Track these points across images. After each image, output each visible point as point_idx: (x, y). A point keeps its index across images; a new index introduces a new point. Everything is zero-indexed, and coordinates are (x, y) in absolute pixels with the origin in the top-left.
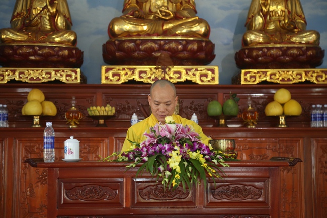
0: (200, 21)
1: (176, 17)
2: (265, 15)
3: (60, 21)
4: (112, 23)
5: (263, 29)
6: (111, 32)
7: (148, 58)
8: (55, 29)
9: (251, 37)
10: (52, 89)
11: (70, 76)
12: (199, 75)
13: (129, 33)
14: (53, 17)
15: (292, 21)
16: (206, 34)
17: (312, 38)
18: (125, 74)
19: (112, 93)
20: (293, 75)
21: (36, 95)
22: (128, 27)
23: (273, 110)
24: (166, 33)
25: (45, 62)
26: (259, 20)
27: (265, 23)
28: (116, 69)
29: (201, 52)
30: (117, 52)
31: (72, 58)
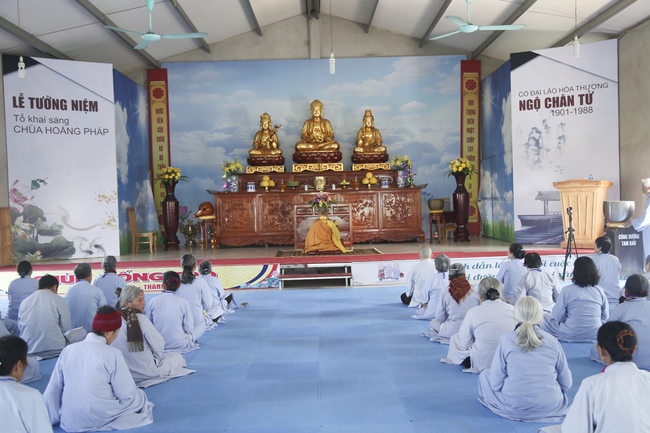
0: (335, 143)
1: (325, 141)
2: (363, 140)
3: (274, 145)
4: (297, 145)
7: (313, 161)
8: (272, 148)
9: (357, 150)
10: (272, 175)
11: (280, 169)
12: (339, 167)
13: (304, 149)
14: (271, 143)
15: (376, 142)
16: (338, 149)
17: (383, 149)
18: (302, 168)
19: (297, 176)
20: (375, 166)
21: (266, 178)
22: (304, 146)
23: (366, 181)
24: (320, 149)
25: (270, 163)
26: (361, 142)
27: (364, 143)
28: (299, 165)
29: (336, 157)
30: (299, 158)
31: (280, 161)
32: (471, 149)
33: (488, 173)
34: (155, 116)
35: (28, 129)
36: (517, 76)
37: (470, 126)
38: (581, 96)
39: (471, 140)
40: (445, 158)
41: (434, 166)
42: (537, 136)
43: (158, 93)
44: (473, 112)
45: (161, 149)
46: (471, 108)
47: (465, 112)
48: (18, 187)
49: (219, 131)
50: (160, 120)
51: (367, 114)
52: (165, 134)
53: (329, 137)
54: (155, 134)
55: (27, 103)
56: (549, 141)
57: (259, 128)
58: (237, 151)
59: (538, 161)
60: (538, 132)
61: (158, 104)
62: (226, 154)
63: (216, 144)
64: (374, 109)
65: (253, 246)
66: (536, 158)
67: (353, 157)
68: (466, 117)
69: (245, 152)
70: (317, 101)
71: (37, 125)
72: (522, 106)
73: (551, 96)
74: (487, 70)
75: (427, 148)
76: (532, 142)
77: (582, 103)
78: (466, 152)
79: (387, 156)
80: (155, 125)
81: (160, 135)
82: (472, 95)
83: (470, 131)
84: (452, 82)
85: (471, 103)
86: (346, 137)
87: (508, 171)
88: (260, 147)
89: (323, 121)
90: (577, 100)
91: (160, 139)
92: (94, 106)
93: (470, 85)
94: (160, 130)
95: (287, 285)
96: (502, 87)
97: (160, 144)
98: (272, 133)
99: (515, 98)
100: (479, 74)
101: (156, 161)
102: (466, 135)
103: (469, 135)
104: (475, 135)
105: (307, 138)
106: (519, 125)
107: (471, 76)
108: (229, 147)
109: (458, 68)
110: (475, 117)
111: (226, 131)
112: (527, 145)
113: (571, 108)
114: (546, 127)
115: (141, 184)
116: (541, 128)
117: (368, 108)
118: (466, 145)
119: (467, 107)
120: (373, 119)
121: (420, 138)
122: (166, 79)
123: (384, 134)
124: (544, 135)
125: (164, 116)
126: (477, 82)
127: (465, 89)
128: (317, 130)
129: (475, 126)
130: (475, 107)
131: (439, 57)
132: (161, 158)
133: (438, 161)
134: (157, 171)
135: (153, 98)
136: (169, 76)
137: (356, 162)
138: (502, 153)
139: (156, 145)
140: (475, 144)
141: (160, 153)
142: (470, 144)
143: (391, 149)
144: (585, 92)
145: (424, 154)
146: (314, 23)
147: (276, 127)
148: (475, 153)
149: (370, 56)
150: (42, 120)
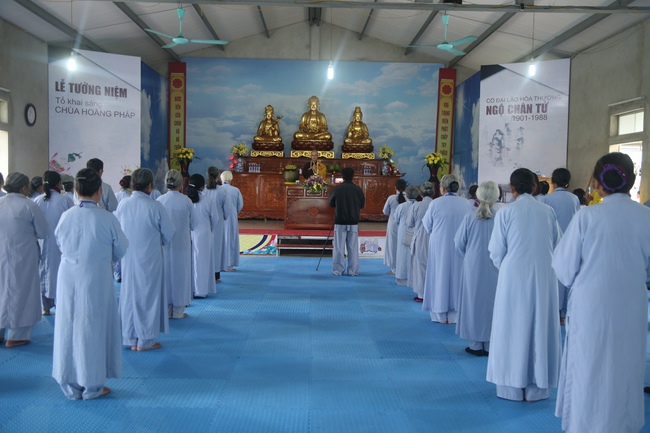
0: (328, 134)
1: (319, 132)
2: (352, 132)
3: (276, 133)
4: (295, 134)
5: (352, 138)
6: (295, 137)
7: (308, 148)
8: (274, 136)
9: (347, 141)
11: (280, 154)
12: (330, 155)
13: (301, 138)
15: (363, 135)
16: (331, 139)
17: (369, 141)
18: (299, 154)
19: (294, 161)
20: (361, 155)
22: (301, 135)
24: (315, 138)
25: (271, 148)
26: (350, 134)
27: (353, 135)
28: (296, 152)
29: (328, 146)
30: (297, 145)
31: (280, 147)
32: (444, 145)
33: (457, 167)
34: (173, 103)
35: (67, 110)
36: (487, 86)
37: (444, 125)
38: (538, 105)
39: (444, 137)
40: (421, 152)
41: (412, 158)
42: (500, 137)
43: (178, 83)
44: (447, 113)
45: (178, 132)
46: (446, 109)
47: (441, 113)
48: (57, 159)
49: (228, 118)
50: (178, 107)
51: (357, 110)
52: (181, 119)
53: (323, 128)
54: (173, 119)
55: (67, 87)
56: (510, 142)
57: (262, 118)
58: (243, 137)
59: (500, 158)
60: (501, 134)
61: (177, 92)
62: (234, 138)
63: (226, 130)
64: (363, 107)
65: (254, 219)
66: (498, 156)
67: (343, 147)
68: (442, 117)
69: (250, 138)
70: (314, 98)
71: (75, 107)
72: (489, 111)
73: (513, 104)
74: (462, 77)
75: (407, 142)
76: (496, 142)
77: (538, 112)
78: (440, 148)
79: (372, 147)
80: (174, 111)
81: (177, 119)
82: (447, 99)
83: (444, 129)
84: (431, 87)
85: (446, 105)
86: (338, 129)
87: (475, 166)
88: (264, 134)
89: (319, 115)
90: (535, 109)
91: (178, 123)
92: (123, 93)
93: (447, 90)
94: (178, 115)
95: (283, 252)
96: (473, 94)
97: (177, 127)
98: (274, 123)
99: (483, 104)
100: (455, 81)
101: (173, 142)
102: (441, 133)
103: (443, 133)
104: (449, 133)
105: (304, 128)
106: (486, 126)
107: (448, 82)
108: (236, 133)
109: (436, 74)
110: (449, 118)
111: (235, 119)
112: (491, 144)
113: (529, 115)
114: (508, 130)
115: (160, 161)
116: (504, 131)
117: (358, 105)
118: (440, 141)
119: (442, 108)
120: (361, 116)
121: (401, 133)
122: (184, 72)
123: (371, 129)
124: (506, 136)
125: (181, 103)
126: (452, 87)
127: (442, 93)
128: (314, 122)
129: (449, 125)
130: (450, 109)
131: (421, 65)
132: (178, 140)
133: (415, 154)
134: (173, 151)
135: (173, 87)
136: (187, 69)
137: (345, 152)
138: (470, 150)
139: (173, 128)
140: (448, 141)
141: (177, 135)
142: (444, 141)
143: (376, 142)
144: (542, 102)
145: (404, 148)
146: (316, 29)
147: (279, 118)
148: (448, 148)
149: (362, 60)
150: (79, 103)
